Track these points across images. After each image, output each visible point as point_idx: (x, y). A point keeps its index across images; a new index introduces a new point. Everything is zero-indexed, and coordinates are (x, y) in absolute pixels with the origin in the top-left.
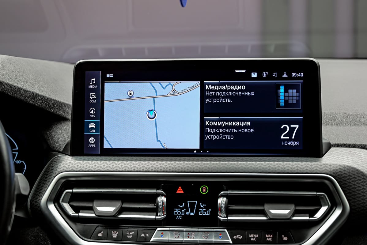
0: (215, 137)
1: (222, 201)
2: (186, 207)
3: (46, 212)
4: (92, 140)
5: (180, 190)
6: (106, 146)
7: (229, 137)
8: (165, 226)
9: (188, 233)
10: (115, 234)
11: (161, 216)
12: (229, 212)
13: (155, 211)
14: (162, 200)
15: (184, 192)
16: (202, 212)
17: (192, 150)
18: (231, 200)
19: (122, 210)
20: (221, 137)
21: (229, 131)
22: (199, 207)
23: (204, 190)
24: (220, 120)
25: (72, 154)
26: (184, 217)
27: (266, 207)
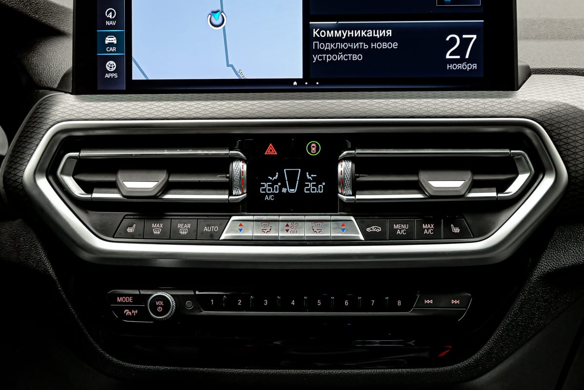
0: (329, 58)
1: (344, 168)
2: (281, 179)
3: (34, 193)
4: (111, 65)
5: (271, 150)
6: (136, 75)
7: (355, 57)
8: (246, 213)
9: (286, 223)
10: (157, 228)
11: (239, 195)
12: (358, 187)
13: (227, 186)
14: (239, 167)
15: (277, 152)
16: (311, 188)
17: (290, 81)
18: (361, 165)
19: (168, 187)
20: (341, 57)
21: (355, 46)
22: (304, 179)
23: (313, 149)
24: (338, 28)
25: (76, 92)
26: (279, 196)
27: (423, 177)
